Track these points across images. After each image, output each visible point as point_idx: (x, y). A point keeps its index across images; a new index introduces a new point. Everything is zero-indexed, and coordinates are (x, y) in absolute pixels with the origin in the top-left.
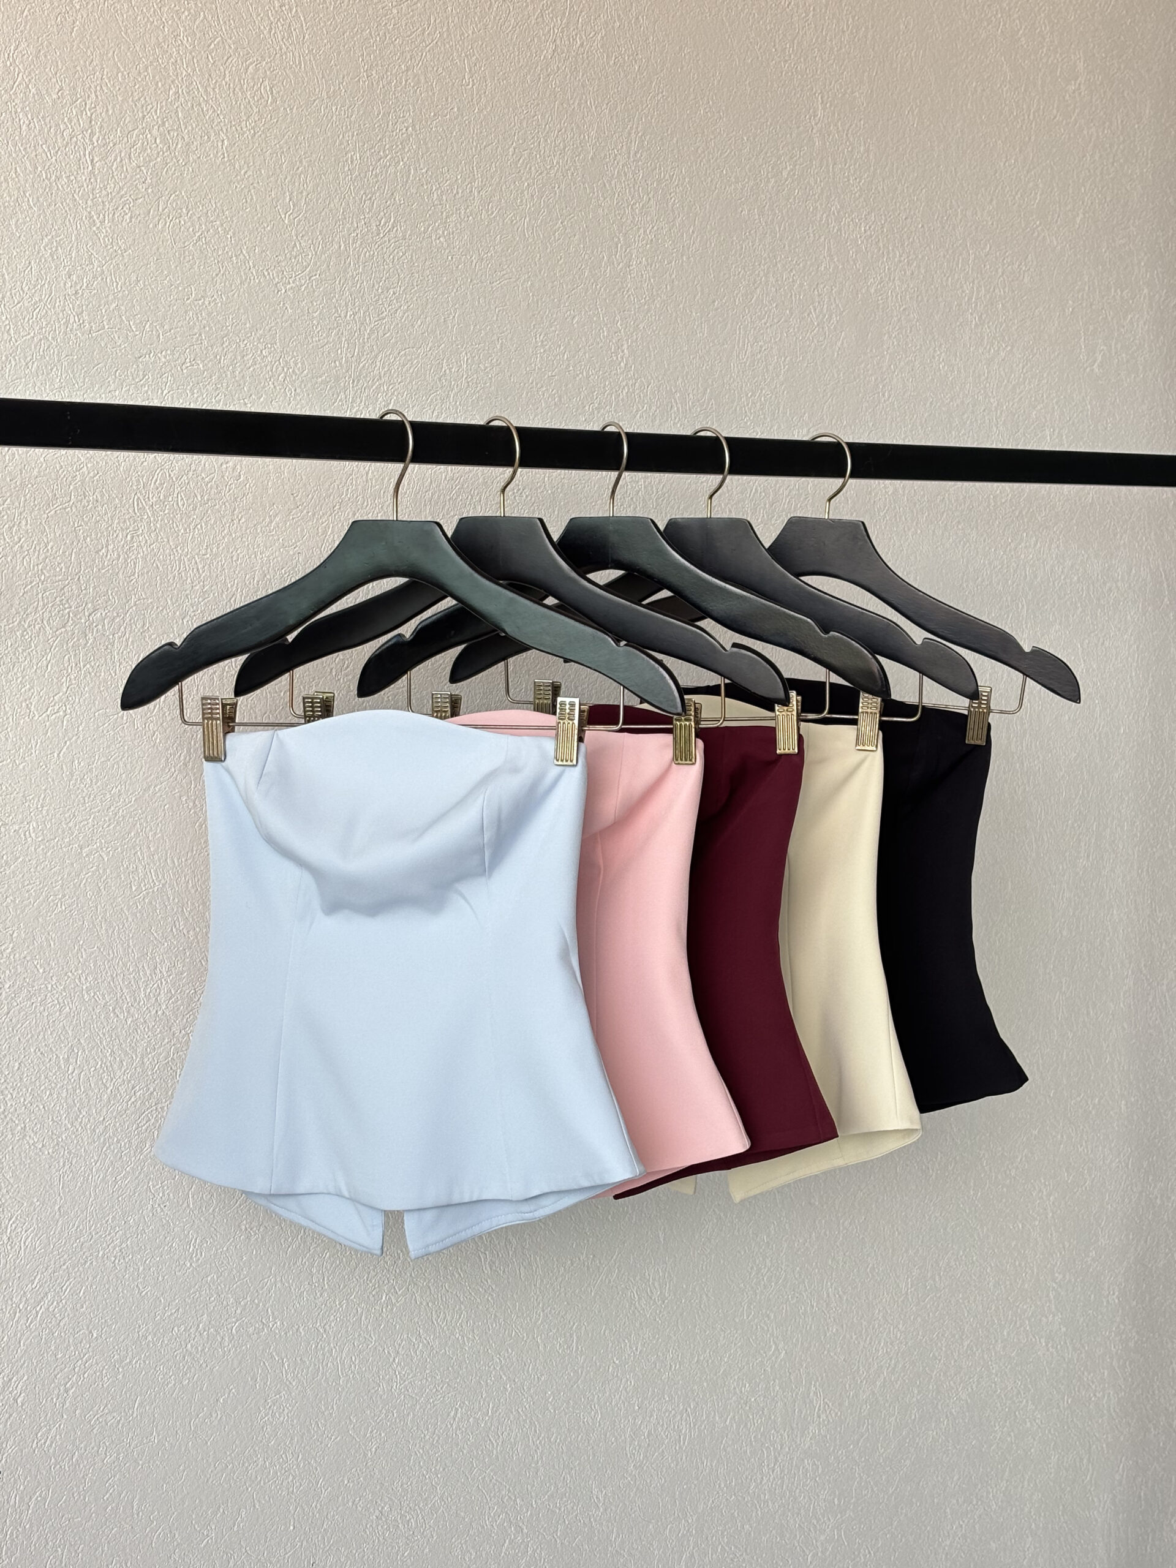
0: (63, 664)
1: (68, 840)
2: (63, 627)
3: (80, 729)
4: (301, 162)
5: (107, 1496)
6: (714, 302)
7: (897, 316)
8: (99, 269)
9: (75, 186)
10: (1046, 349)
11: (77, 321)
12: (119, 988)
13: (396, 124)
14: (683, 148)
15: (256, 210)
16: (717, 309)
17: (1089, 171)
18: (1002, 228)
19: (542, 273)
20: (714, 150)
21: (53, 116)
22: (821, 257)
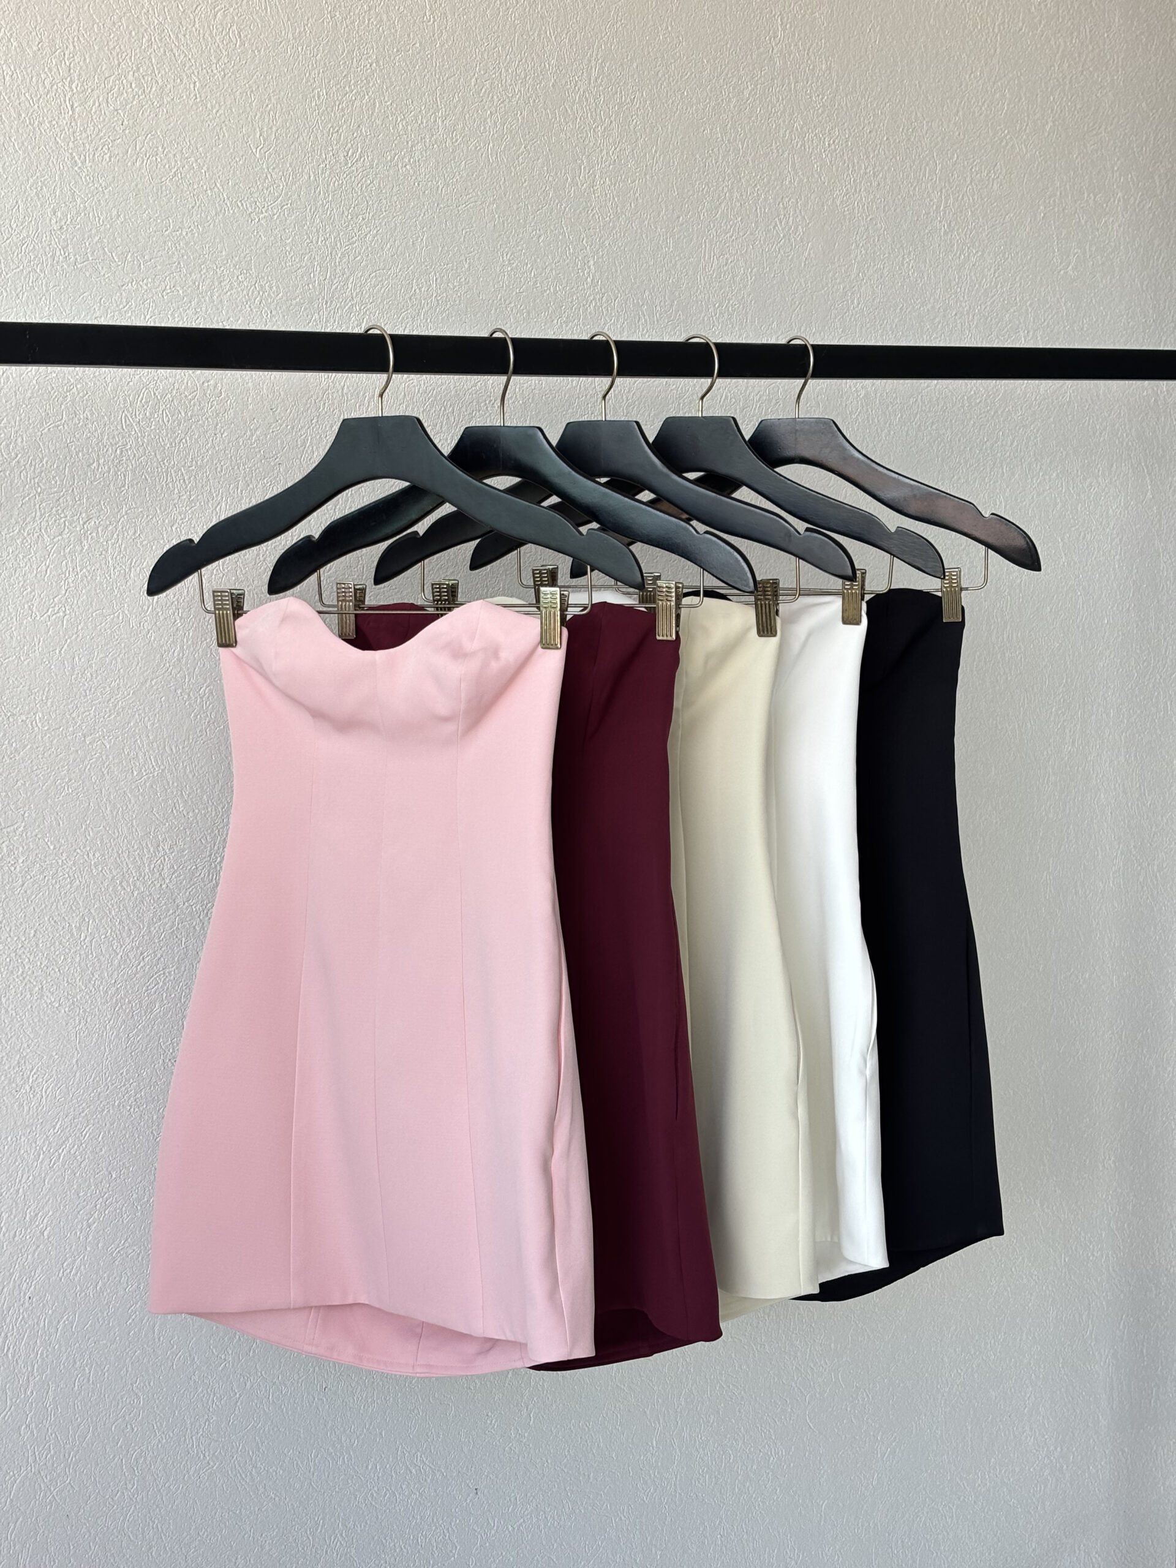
0: (61, 569)
1: (71, 729)
2: (61, 534)
3: (80, 628)
4: (270, 99)
5: (130, 1321)
6: (678, 217)
7: (864, 226)
8: (82, 206)
9: (57, 130)
10: (1017, 253)
11: (63, 253)
12: (125, 864)
13: (360, 60)
14: (644, 72)
15: (228, 146)
16: (682, 224)
17: (1058, 80)
18: (970, 138)
19: (507, 196)
20: (674, 73)
21: (34, 66)
22: (786, 172)
